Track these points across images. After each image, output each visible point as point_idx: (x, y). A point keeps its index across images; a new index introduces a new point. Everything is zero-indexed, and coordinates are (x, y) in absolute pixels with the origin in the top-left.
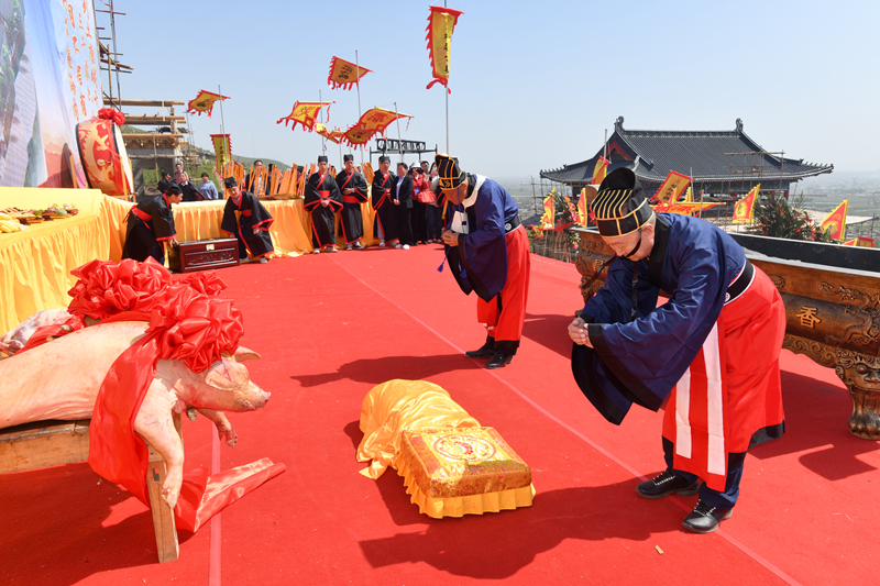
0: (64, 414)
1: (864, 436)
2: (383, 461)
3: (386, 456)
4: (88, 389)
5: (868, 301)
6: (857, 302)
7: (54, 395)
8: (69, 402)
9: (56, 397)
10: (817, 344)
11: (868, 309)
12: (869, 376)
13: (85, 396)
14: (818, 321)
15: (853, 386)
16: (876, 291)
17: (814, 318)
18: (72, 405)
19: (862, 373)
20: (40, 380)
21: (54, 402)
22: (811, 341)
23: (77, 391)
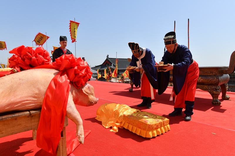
0: (24, 107)
1: (217, 105)
2: (116, 126)
3: (117, 124)
4: (36, 94)
5: (214, 73)
6: (211, 74)
7: (19, 97)
8: (27, 100)
9: (21, 98)
10: (202, 86)
11: (214, 75)
12: (216, 90)
13: (34, 97)
14: (202, 80)
15: (213, 94)
16: (216, 71)
17: (201, 79)
18: (28, 102)
19: (215, 90)
20: (12, 90)
21: (20, 100)
22: (200, 85)
23: (31, 95)
